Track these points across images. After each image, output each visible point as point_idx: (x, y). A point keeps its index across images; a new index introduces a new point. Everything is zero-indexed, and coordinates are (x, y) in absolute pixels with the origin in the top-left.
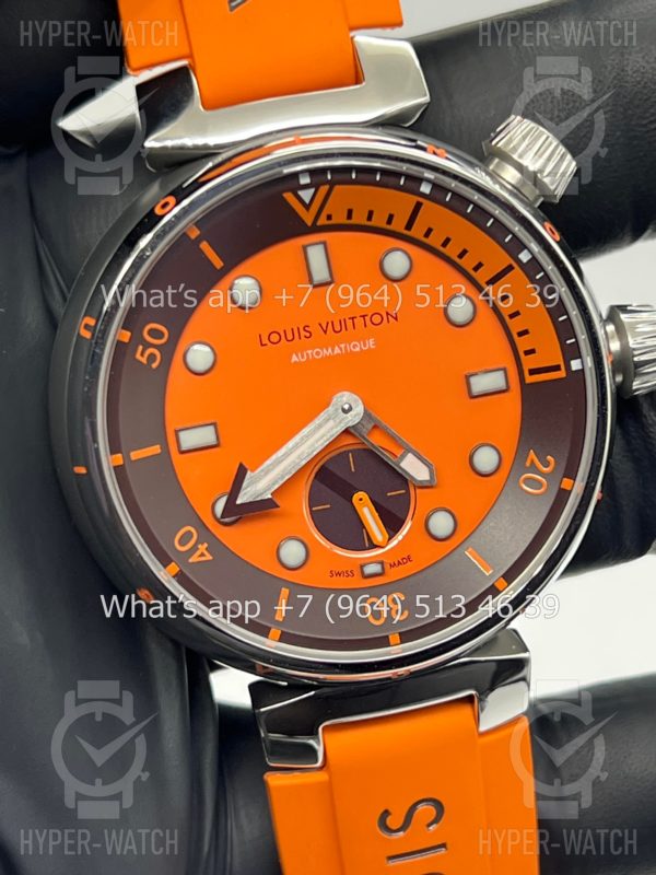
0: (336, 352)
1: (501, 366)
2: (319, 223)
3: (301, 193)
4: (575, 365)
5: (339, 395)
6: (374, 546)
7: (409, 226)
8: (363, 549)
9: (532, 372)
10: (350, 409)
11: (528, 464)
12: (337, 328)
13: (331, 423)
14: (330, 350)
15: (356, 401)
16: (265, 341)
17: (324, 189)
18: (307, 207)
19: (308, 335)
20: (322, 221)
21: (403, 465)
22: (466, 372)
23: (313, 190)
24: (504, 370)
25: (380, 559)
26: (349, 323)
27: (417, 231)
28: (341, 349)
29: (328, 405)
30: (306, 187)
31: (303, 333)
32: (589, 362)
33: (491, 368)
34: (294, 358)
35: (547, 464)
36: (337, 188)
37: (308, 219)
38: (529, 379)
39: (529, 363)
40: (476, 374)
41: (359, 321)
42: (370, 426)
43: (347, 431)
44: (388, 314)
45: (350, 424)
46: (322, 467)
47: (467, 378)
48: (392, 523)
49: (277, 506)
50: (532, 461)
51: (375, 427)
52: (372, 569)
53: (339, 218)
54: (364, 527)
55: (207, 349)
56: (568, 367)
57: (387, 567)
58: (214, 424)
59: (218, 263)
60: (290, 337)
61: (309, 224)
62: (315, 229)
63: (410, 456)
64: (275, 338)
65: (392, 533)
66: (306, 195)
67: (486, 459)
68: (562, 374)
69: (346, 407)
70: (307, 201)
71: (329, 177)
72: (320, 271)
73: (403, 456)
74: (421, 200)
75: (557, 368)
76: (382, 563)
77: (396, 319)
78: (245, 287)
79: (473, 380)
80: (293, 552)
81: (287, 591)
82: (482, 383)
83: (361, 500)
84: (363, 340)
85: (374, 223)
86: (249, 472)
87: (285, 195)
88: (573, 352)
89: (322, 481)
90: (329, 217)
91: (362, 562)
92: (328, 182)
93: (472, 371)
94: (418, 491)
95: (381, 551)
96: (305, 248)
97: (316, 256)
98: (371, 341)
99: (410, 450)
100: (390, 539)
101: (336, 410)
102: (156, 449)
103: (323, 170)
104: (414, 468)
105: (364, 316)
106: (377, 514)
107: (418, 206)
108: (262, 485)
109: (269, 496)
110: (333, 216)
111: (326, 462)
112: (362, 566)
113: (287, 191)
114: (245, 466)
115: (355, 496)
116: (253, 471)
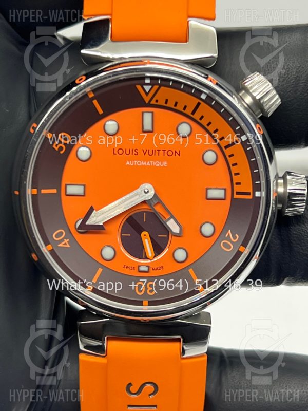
0: (148, 164)
1: (224, 187)
2: (152, 103)
3: (145, 87)
4: (257, 194)
5: (144, 185)
6: (147, 258)
7: (193, 113)
8: (142, 258)
9: (238, 193)
10: (148, 192)
11: (227, 235)
12: (151, 153)
13: (137, 197)
14: (145, 163)
15: (151, 189)
16: (116, 152)
17: (156, 87)
18: (147, 94)
19: (136, 153)
20: (153, 102)
21: (168, 223)
22: (207, 187)
23: (151, 87)
24: (225, 189)
25: (148, 265)
26: (157, 152)
27: (197, 116)
28: (150, 163)
29: (137, 188)
30: (148, 84)
31: (134, 152)
32: (264, 194)
33: (219, 187)
34: (128, 163)
35: (235, 238)
36: (162, 88)
37: (147, 99)
38: (236, 196)
39: (237, 188)
40: (211, 189)
41: (162, 152)
42: (156, 203)
43: (144, 202)
44: (176, 152)
45: (147, 199)
46: (130, 216)
47: (207, 189)
48: (158, 249)
49: (105, 230)
50: (229, 235)
51: (158, 203)
52: (145, 269)
53: (162, 103)
54: (144, 248)
55: (88, 150)
56: (254, 194)
57: (151, 269)
58: (84, 186)
59: (101, 112)
60: (128, 153)
61: (147, 102)
62: (149, 105)
63: (172, 220)
64: (121, 152)
65: (156, 254)
66: (147, 88)
67: (208, 229)
68: (250, 197)
69: (146, 191)
70: (147, 91)
71: (159, 82)
72: (148, 125)
73: (169, 219)
74: (200, 101)
75: (249, 194)
76: (149, 267)
77: (179, 155)
78: (111, 125)
79: (209, 191)
80: (108, 253)
81: (102, 270)
82: (213, 193)
83: (145, 235)
84: (162, 161)
85: (177, 108)
86: (94, 211)
87: (137, 86)
88: (257, 188)
89: (128, 222)
90: (157, 101)
91: (140, 264)
92: (158, 84)
93: (210, 187)
94: (173, 237)
95: (149, 261)
96: (143, 113)
97: (148, 118)
98: (165, 163)
99: (172, 217)
100: (155, 257)
101: (141, 191)
102: (55, 191)
103: (157, 78)
104: (173, 226)
105: (164, 151)
106: (151, 244)
107: (199, 104)
108: (99, 218)
109: (102, 224)
110: (159, 101)
111: (134, 214)
112: (139, 266)
113: (138, 84)
114: (94, 207)
115: (143, 233)
116: (96, 211)
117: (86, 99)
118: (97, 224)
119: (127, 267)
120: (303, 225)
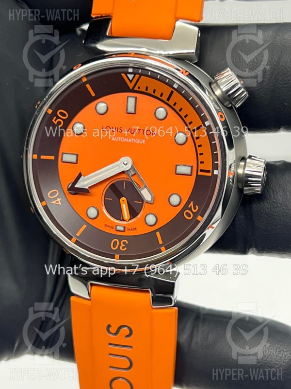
1: (191, 165)
2: (135, 89)
3: (128, 75)
4: (216, 172)
5: (124, 157)
6: (124, 220)
7: (168, 99)
8: (120, 220)
9: (201, 171)
10: (126, 164)
11: (189, 207)
13: (118, 168)
15: (130, 161)
17: (137, 76)
18: (131, 81)
20: (136, 89)
21: (142, 192)
22: (177, 164)
23: (133, 75)
24: (192, 167)
25: (124, 226)
27: (171, 102)
29: (118, 160)
30: (130, 73)
32: (220, 173)
33: (187, 164)
35: (195, 209)
36: (142, 77)
37: (131, 86)
38: (200, 173)
39: (201, 167)
42: (133, 173)
43: (123, 172)
45: (126, 170)
46: (113, 184)
47: (176, 166)
48: (133, 214)
49: (89, 192)
50: (191, 206)
51: (135, 174)
52: (121, 228)
53: (143, 89)
54: (122, 212)
55: (82, 126)
56: (213, 172)
57: (126, 229)
58: (77, 155)
59: (93, 94)
61: (131, 88)
62: (133, 91)
63: (146, 189)
65: (132, 217)
66: (130, 77)
67: (175, 200)
68: (210, 174)
69: (125, 163)
70: (131, 79)
71: (140, 72)
72: (131, 109)
73: (143, 189)
74: (173, 90)
75: (209, 172)
76: (125, 228)
78: (101, 106)
79: (178, 167)
81: (86, 226)
82: (181, 169)
83: (123, 200)
85: (156, 94)
86: (82, 177)
87: (122, 74)
88: (215, 167)
89: (111, 188)
90: (139, 88)
91: (117, 225)
92: (138, 74)
93: (179, 164)
94: (146, 204)
95: (126, 223)
96: (128, 97)
97: (131, 101)
99: (146, 187)
100: (130, 220)
101: (121, 163)
102: (53, 158)
103: (138, 69)
104: (146, 195)
106: (128, 208)
107: (172, 92)
108: (86, 183)
109: (87, 188)
110: (140, 88)
111: (115, 182)
112: (116, 226)
113: (123, 73)
114: (82, 173)
115: (121, 199)
116: (84, 176)
117: (80, 83)
118: (84, 188)
119: (108, 226)
120: (263, 204)
